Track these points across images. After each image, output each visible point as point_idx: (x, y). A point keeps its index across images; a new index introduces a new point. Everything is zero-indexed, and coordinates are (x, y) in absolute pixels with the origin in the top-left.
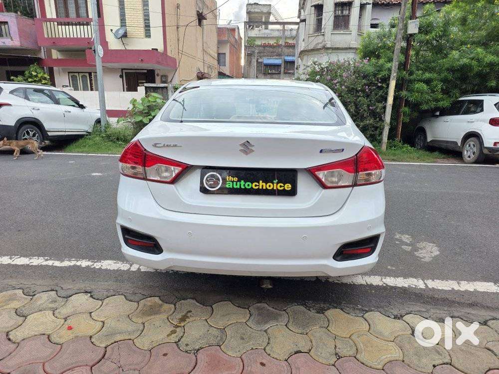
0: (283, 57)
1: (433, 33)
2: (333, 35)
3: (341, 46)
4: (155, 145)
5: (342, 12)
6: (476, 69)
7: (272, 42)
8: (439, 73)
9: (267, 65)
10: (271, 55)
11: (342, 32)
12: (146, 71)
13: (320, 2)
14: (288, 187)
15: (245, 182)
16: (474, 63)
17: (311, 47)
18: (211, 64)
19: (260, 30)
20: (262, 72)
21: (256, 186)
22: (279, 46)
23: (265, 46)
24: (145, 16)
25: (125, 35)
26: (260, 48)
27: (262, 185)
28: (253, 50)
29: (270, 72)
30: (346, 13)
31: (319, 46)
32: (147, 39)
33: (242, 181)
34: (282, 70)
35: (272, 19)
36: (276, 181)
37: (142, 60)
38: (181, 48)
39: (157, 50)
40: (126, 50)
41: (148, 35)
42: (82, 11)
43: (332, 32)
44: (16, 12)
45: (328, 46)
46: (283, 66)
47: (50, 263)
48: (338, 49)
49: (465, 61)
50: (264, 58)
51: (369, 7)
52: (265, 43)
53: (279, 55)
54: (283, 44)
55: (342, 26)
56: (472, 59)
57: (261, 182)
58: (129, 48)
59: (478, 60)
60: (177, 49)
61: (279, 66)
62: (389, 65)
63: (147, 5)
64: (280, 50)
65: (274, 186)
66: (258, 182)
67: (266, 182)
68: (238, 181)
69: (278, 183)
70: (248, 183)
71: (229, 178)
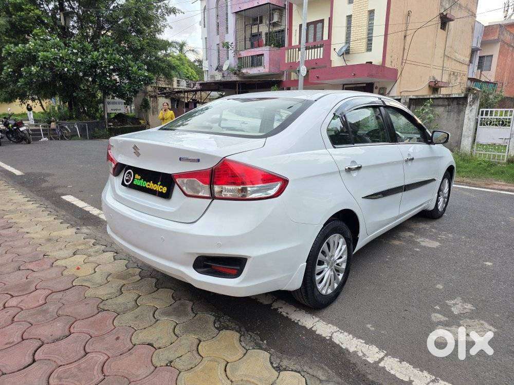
12: (365, 85)
14: (164, 190)
15: (144, 181)
18: (455, 71)
21: (148, 185)
24: (369, 30)
25: (348, 52)
27: (151, 186)
32: (369, 53)
37: (355, 75)
38: (405, 58)
39: (371, 63)
40: (347, 66)
41: (369, 49)
42: (319, 35)
44: (270, 45)
58: (349, 64)
60: (401, 59)
63: (373, 19)
65: (157, 187)
66: (150, 182)
67: (154, 183)
68: (141, 179)
69: (160, 185)
70: (145, 182)
71: (137, 176)
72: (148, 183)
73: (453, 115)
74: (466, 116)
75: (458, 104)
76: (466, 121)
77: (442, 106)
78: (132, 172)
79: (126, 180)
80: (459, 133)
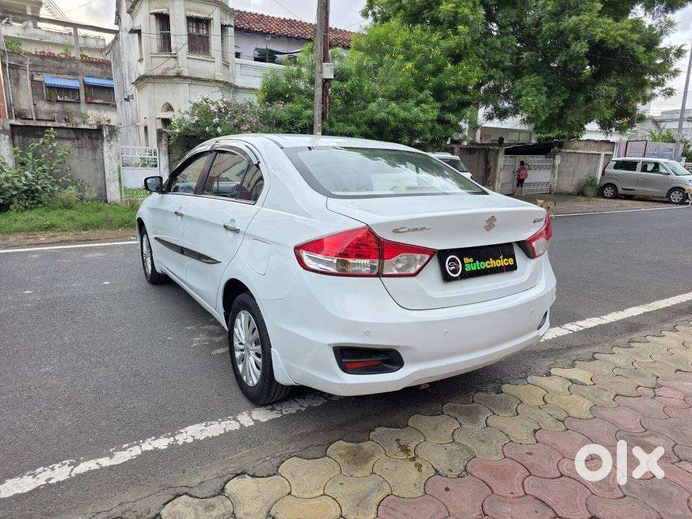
0: (80, 78)
1: (350, 82)
2: (189, 60)
3: (202, 76)
4: (396, 231)
5: (198, 31)
6: (393, 124)
7: (57, 52)
8: (357, 125)
9: (50, 88)
10: (58, 72)
11: (201, 58)
13: (165, 11)
14: (511, 261)
15: (480, 262)
16: (391, 118)
17: (158, 72)
19: (24, 28)
20: (45, 98)
21: (488, 264)
22: (72, 59)
23: (43, 56)
26: (35, 58)
27: (493, 263)
28: (20, 59)
29: (59, 99)
30: (203, 32)
31: (171, 73)
33: (477, 262)
34: (82, 97)
35: (43, 13)
36: (501, 257)
43: (188, 56)
45: (185, 74)
46: (82, 92)
47: (83, 468)
48: (199, 79)
49: (383, 115)
50: (45, 75)
51: (231, 31)
52: (43, 52)
53: (73, 74)
54: (79, 57)
55: (200, 50)
56: (389, 113)
57: (491, 259)
59: (394, 115)
61: (75, 91)
62: (309, 112)
64: (74, 66)
65: (502, 262)
66: (489, 260)
67: (495, 259)
68: (474, 262)
69: (504, 258)
70: (482, 263)
71: (466, 260)
72: (488, 262)
73: (87, 153)
74: (106, 155)
75: (90, 138)
76: (107, 161)
77: (69, 139)
78: (457, 258)
79: (452, 272)
80: (100, 175)
